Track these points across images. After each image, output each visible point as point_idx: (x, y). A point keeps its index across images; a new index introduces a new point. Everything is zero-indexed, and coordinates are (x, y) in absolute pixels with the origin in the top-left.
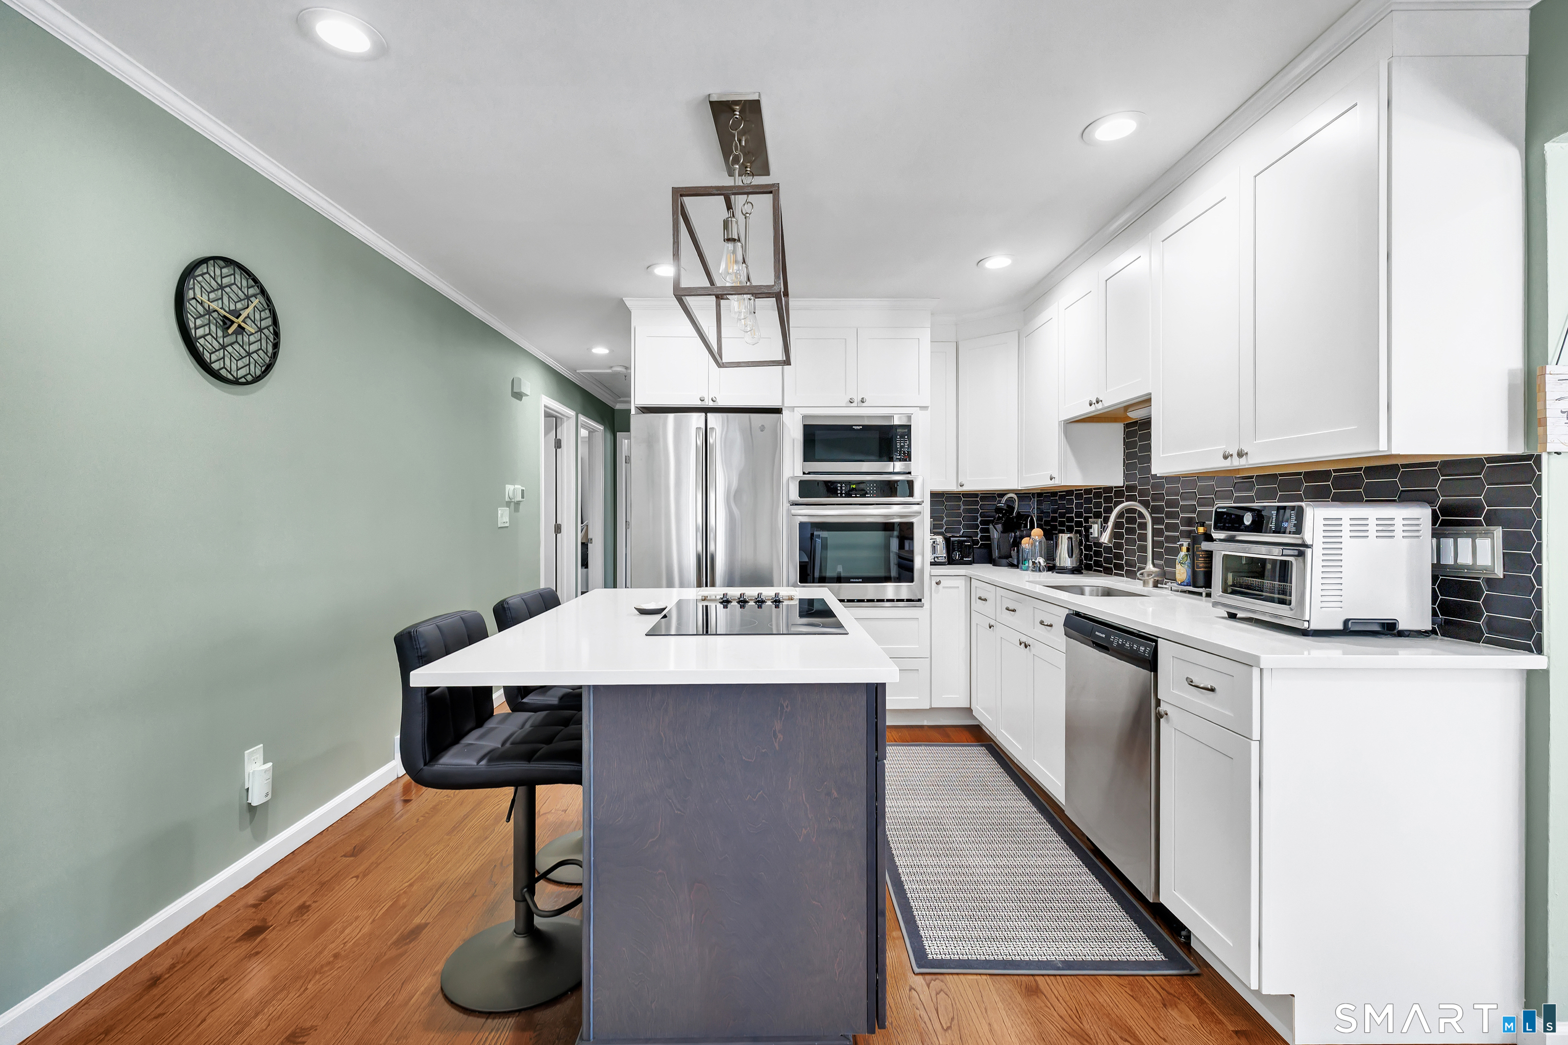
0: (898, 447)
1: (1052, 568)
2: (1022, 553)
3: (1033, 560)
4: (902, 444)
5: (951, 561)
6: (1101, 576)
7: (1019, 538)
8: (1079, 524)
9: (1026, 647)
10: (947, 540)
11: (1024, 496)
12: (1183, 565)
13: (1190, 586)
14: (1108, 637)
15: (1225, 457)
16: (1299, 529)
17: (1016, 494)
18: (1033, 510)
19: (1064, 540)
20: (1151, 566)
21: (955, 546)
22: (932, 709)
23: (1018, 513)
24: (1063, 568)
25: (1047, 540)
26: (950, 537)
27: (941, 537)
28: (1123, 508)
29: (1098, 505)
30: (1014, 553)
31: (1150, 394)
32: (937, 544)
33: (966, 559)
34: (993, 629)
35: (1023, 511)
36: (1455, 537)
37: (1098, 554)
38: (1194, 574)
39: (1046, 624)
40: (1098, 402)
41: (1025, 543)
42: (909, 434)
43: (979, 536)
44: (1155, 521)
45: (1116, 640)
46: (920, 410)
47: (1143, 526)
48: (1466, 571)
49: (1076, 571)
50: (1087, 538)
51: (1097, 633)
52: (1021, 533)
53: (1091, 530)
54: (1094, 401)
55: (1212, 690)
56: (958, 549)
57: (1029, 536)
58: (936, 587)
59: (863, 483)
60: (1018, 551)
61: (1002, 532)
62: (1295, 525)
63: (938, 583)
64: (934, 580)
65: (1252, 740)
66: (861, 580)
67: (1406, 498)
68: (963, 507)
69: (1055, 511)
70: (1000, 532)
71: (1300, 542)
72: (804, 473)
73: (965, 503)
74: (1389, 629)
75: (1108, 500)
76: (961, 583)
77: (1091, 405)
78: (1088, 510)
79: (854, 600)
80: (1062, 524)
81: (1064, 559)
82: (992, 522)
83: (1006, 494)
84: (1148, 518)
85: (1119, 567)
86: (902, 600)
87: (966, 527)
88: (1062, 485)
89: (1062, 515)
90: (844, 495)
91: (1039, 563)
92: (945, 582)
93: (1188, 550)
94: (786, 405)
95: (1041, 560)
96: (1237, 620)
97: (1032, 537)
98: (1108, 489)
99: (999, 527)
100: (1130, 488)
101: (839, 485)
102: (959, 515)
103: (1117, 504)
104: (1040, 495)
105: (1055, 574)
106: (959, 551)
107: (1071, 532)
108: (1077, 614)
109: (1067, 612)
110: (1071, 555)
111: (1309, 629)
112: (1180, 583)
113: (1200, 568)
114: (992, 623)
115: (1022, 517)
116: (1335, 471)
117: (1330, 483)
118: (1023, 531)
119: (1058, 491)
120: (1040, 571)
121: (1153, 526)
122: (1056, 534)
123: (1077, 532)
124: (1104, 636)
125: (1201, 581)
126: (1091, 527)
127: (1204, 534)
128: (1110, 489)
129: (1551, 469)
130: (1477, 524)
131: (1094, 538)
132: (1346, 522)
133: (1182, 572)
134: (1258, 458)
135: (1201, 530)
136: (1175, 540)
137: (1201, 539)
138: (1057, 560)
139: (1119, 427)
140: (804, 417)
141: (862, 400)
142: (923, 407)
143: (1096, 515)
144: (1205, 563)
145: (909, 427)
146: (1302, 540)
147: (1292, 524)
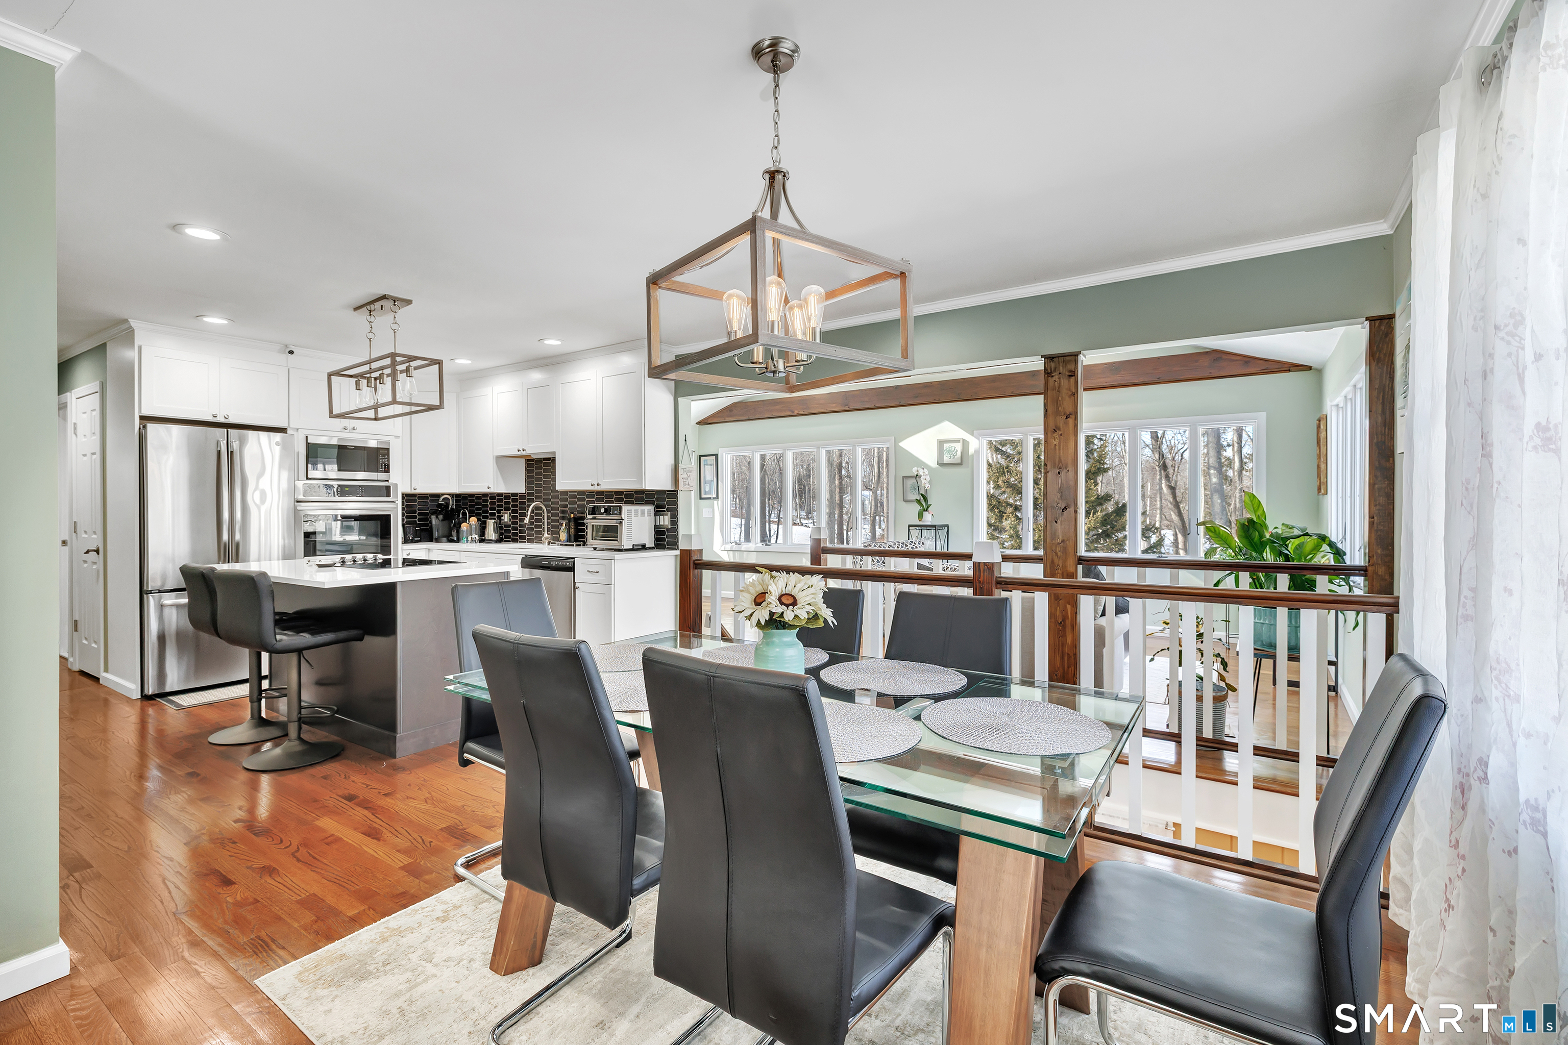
0: (381, 463)
1: (482, 541)
2: (462, 533)
3: (470, 537)
4: (383, 461)
6: (508, 544)
7: (458, 524)
8: (494, 514)
10: (414, 527)
12: (563, 533)
13: (568, 542)
14: (549, 563)
15: (592, 485)
16: (620, 514)
17: (450, 495)
19: (489, 523)
20: (545, 537)
24: (492, 540)
25: (479, 523)
28: (533, 508)
29: (508, 503)
30: (455, 534)
33: (416, 539)
36: (659, 515)
37: (508, 531)
38: (569, 536)
40: (523, 450)
41: (464, 526)
42: (388, 454)
44: (548, 512)
45: (554, 563)
46: (395, 439)
48: (662, 527)
49: (499, 542)
50: (501, 522)
51: (543, 562)
52: (460, 521)
54: (521, 450)
55: (597, 572)
56: (411, 533)
57: (466, 522)
59: (354, 487)
60: (458, 533)
65: (612, 585)
67: (647, 503)
70: (440, 520)
71: (620, 519)
72: (308, 479)
74: (643, 547)
75: (515, 500)
77: (519, 451)
78: (500, 506)
80: (486, 514)
81: (491, 533)
82: (435, 513)
83: (443, 495)
84: (544, 510)
85: (522, 538)
91: (474, 538)
93: (565, 526)
94: (291, 426)
97: (468, 523)
99: (439, 516)
100: (529, 494)
103: (523, 503)
105: (487, 544)
107: (492, 519)
109: (522, 556)
110: (495, 534)
111: (623, 549)
112: (562, 541)
113: (573, 533)
118: (461, 519)
120: (476, 543)
121: (547, 514)
122: (484, 520)
123: (496, 518)
124: (547, 563)
125: (573, 539)
126: (503, 516)
127: (574, 517)
128: (516, 494)
129: (680, 495)
130: (665, 511)
131: (505, 522)
132: (633, 511)
133: (563, 536)
134: (604, 487)
135: (572, 516)
136: (557, 521)
137: (573, 520)
138: (486, 536)
139: (523, 461)
140: (307, 437)
141: (354, 429)
142: (397, 437)
143: (507, 509)
144: (575, 531)
145: (388, 449)
146: (622, 518)
147: (618, 513)
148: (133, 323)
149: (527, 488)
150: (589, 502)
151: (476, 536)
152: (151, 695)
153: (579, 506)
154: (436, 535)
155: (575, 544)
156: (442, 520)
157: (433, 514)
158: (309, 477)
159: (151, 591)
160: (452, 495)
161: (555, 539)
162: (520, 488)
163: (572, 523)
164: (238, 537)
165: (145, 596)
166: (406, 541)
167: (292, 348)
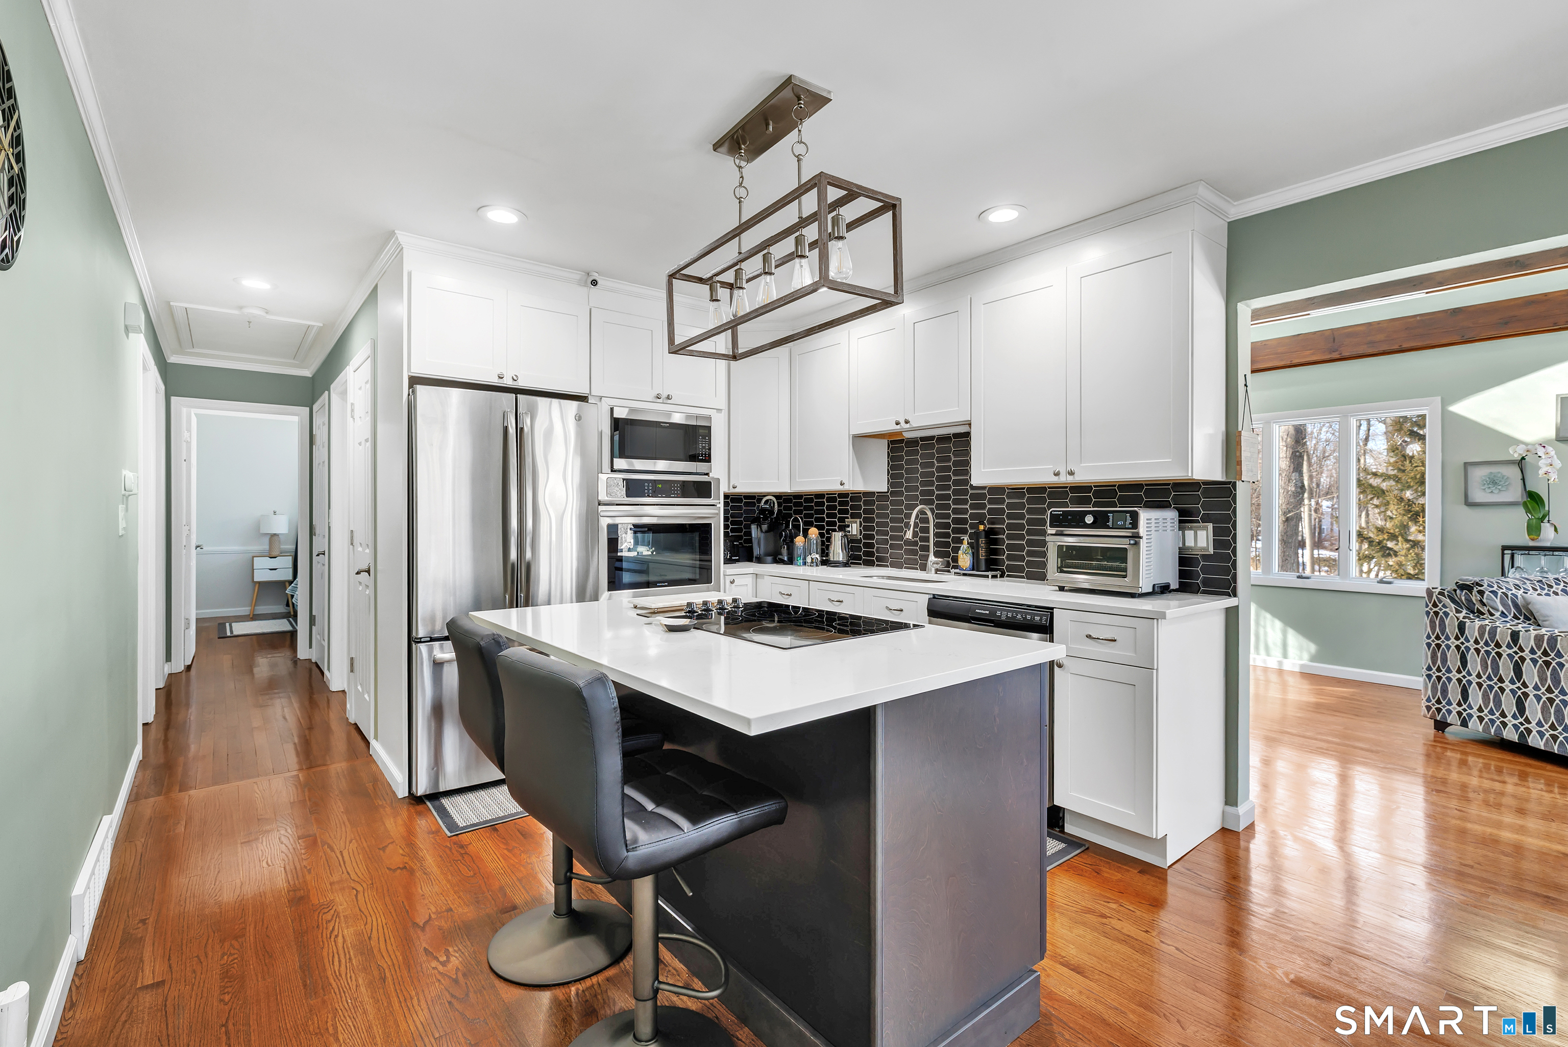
0: (701, 447)
1: (825, 562)
2: (795, 550)
3: (809, 556)
4: (704, 445)
6: (861, 568)
7: (792, 537)
8: (831, 524)
12: (966, 555)
13: (972, 571)
14: (993, 613)
15: (1055, 474)
16: (1135, 524)
19: (835, 538)
20: (933, 557)
24: (838, 562)
25: (821, 538)
29: (858, 506)
30: (784, 551)
36: (1188, 529)
37: (856, 549)
38: (977, 561)
39: (894, 609)
40: (903, 423)
41: (799, 541)
42: (710, 435)
45: (1005, 614)
46: (717, 412)
48: (1191, 550)
49: (846, 565)
51: (978, 611)
52: (794, 532)
53: (850, 529)
55: (1112, 639)
58: (731, 586)
59: (669, 483)
60: (790, 549)
62: (1130, 523)
63: (732, 582)
64: (728, 579)
65: (1154, 670)
66: (667, 584)
68: (744, 508)
70: (764, 532)
71: (1133, 535)
72: (612, 470)
73: (746, 504)
74: (1165, 588)
75: (869, 503)
76: (749, 581)
77: (896, 425)
78: (843, 512)
81: (838, 551)
84: (930, 517)
90: (649, 494)
91: (815, 558)
92: (738, 581)
93: (969, 543)
94: (593, 393)
96: (1068, 591)
97: (808, 536)
99: (765, 527)
100: (901, 493)
101: (646, 484)
105: (830, 568)
107: (841, 531)
109: (927, 597)
110: (843, 551)
111: (1140, 593)
112: (963, 568)
113: (982, 557)
120: (817, 565)
124: (988, 612)
125: (983, 566)
126: (848, 526)
127: (984, 530)
128: (872, 494)
129: (1242, 491)
130: (1197, 522)
131: (852, 535)
132: (1153, 520)
133: (965, 560)
134: (1085, 476)
135: (982, 527)
136: (946, 535)
137: (981, 535)
138: (831, 555)
139: (884, 443)
140: (612, 410)
141: (668, 398)
142: (719, 410)
143: (854, 516)
144: (986, 552)
145: (709, 428)
146: (1138, 533)
147: (1127, 523)
148: (403, 237)
149: (891, 484)
151: (817, 556)
152: (420, 797)
154: (756, 552)
155: (990, 574)
156: (766, 532)
157: (753, 522)
158: (615, 467)
159: (421, 638)
160: (778, 497)
161: (951, 564)
162: (880, 484)
163: (982, 541)
164: (528, 555)
165: (414, 645)
166: (728, 561)
167: (595, 276)
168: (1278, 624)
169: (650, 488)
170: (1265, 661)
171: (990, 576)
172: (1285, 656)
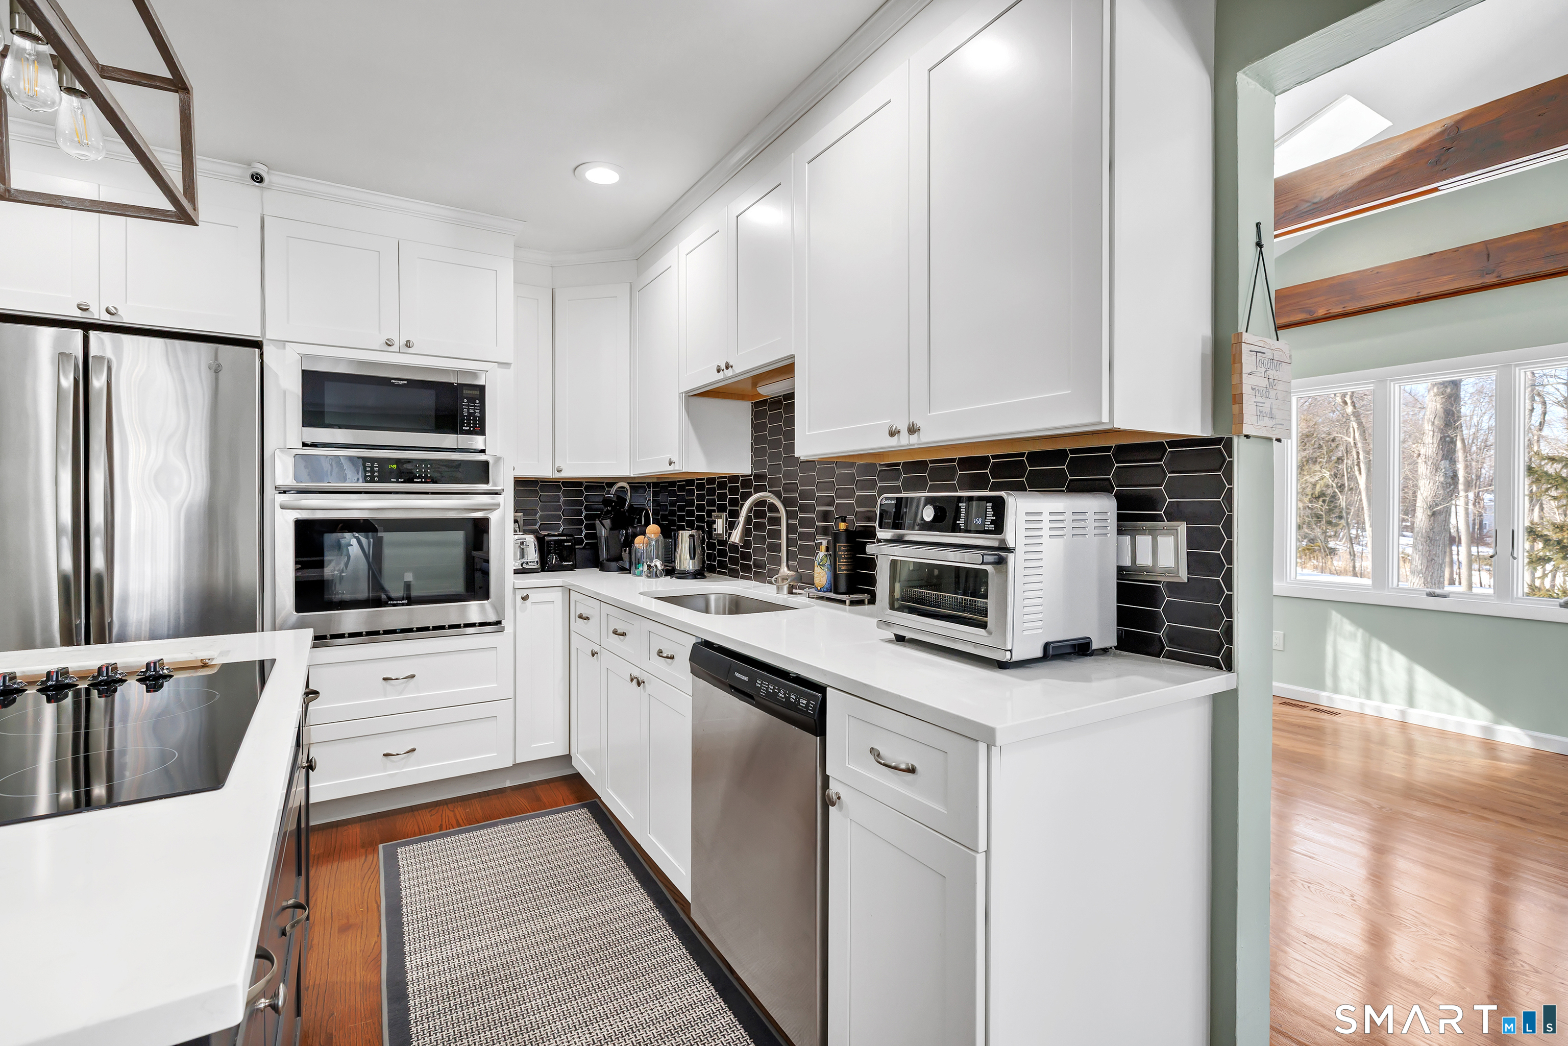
0: (466, 414)
1: (670, 572)
2: (635, 554)
3: (648, 563)
4: (471, 411)
5: (544, 566)
6: (728, 580)
7: (632, 536)
8: (700, 519)
9: (639, 684)
10: (540, 541)
11: (638, 485)
12: (822, 568)
13: (831, 592)
14: (752, 681)
15: (892, 434)
16: (998, 526)
17: (628, 483)
18: (647, 501)
19: (685, 536)
20: (786, 569)
21: (551, 547)
22: (516, 766)
23: (631, 506)
24: (684, 572)
25: (664, 537)
26: (545, 535)
27: (532, 536)
28: (754, 500)
29: (722, 497)
30: (625, 555)
31: (793, 357)
32: (526, 545)
33: (566, 563)
34: (597, 657)
35: (637, 502)
36: (1133, 533)
37: (722, 553)
38: (835, 577)
39: (665, 655)
40: (727, 368)
41: (639, 542)
42: (482, 398)
43: (584, 534)
44: (790, 515)
45: (765, 685)
46: (498, 367)
47: (776, 521)
48: (1145, 573)
49: (698, 575)
50: (710, 533)
51: (737, 674)
52: (634, 530)
53: (715, 526)
54: (723, 367)
55: (912, 770)
56: (555, 550)
57: (644, 533)
58: (522, 603)
59: (409, 462)
60: (630, 553)
61: (611, 529)
62: (992, 522)
63: (525, 598)
64: (520, 594)
65: (978, 852)
66: (406, 602)
68: (562, 499)
69: (673, 504)
70: (608, 529)
71: (996, 544)
72: (305, 445)
73: (566, 494)
74: (1083, 651)
75: (734, 490)
76: (557, 596)
77: (719, 371)
78: (711, 503)
79: (396, 630)
80: (681, 518)
81: (685, 561)
82: (598, 516)
83: (615, 483)
84: (782, 511)
85: (746, 569)
86: (473, 625)
87: (567, 522)
88: (683, 471)
89: (681, 508)
90: (376, 479)
91: (656, 566)
92: (534, 596)
93: (827, 549)
94: (269, 337)
95: (658, 563)
96: (907, 644)
97: (648, 535)
98: (734, 478)
99: (607, 522)
100: (758, 477)
102: (558, 508)
103: (746, 496)
104: (656, 485)
105: (675, 580)
106: (556, 554)
107: (693, 529)
108: (708, 644)
109: (693, 640)
110: (693, 557)
111: (1012, 661)
112: (819, 588)
113: (843, 571)
114: (596, 649)
115: (636, 511)
116: (994, 457)
117: (988, 471)
118: (636, 527)
119: (677, 480)
120: (657, 576)
121: (787, 521)
122: (674, 530)
123: (699, 528)
124: (746, 679)
125: (843, 586)
126: (715, 522)
127: (846, 530)
130: (1162, 517)
131: (718, 534)
132: (1046, 517)
133: (822, 576)
135: (842, 526)
136: (811, 537)
137: (843, 538)
138: (677, 563)
139: (745, 406)
140: (304, 360)
141: (408, 344)
142: (506, 365)
143: (720, 509)
144: (848, 565)
145: (481, 388)
146: (1003, 541)
147: (988, 521)
149: (755, 464)
150: (883, 490)
153: (861, 501)
157: (595, 516)
158: (311, 440)
161: (805, 580)
162: (742, 466)
163: (842, 546)
167: (262, 170)
168: (1400, 660)
169: (376, 469)
170: (1378, 709)
171: (848, 602)
172: (1411, 702)
